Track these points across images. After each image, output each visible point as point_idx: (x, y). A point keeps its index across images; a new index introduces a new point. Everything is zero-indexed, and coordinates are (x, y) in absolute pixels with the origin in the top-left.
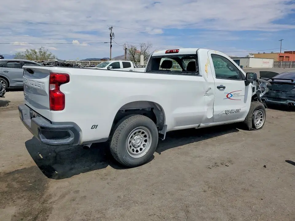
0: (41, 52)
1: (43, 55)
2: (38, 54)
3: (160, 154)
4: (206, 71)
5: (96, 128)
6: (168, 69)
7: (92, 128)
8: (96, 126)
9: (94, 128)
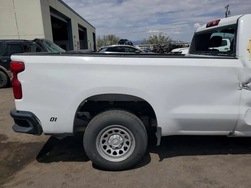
0: (161, 37)
1: (162, 39)
2: (158, 38)
3: (161, 160)
4: (248, 50)
5: (55, 121)
6: (215, 48)
7: (51, 121)
8: (55, 119)
9: (53, 121)
